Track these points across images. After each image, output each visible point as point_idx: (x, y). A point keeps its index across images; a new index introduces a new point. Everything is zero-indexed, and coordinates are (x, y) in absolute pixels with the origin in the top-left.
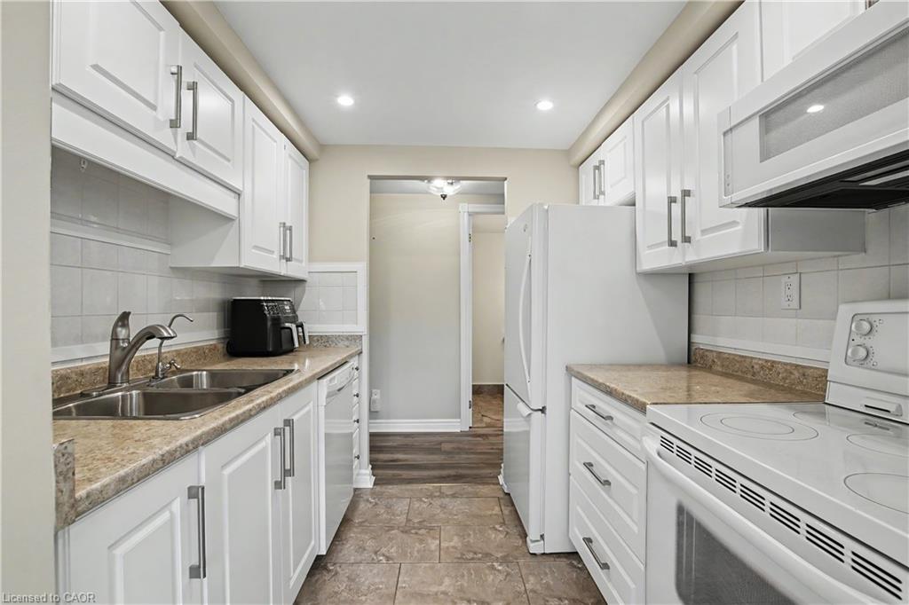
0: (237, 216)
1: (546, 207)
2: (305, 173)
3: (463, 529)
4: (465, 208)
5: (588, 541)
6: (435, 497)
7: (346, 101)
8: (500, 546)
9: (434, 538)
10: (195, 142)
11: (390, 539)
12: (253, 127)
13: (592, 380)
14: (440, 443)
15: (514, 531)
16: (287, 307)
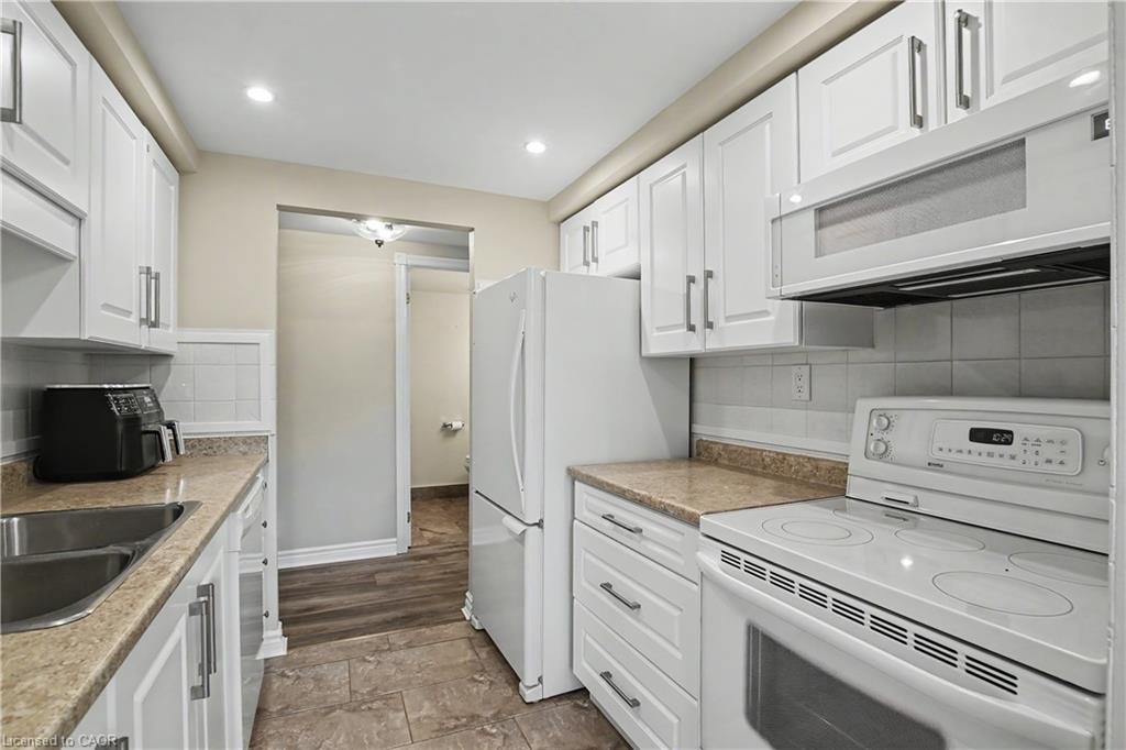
0: (75, 253)
1: (542, 273)
2: (173, 189)
3: (432, 689)
4: (401, 259)
5: (606, 676)
6: (383, 651)
7: (260, 94)
8: (486, 702)
9: (397, 710)
10: (13, 125)
11: (333, 725)
12: (104, 110)
13: (608, 484)
14: (372, 575)
15: (501, 678)
16: (147, 399)
